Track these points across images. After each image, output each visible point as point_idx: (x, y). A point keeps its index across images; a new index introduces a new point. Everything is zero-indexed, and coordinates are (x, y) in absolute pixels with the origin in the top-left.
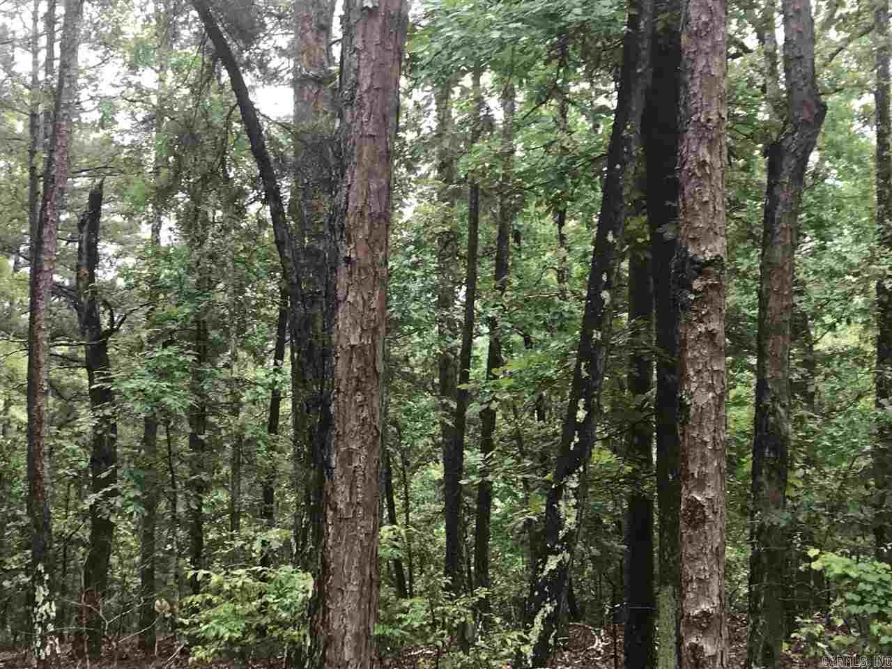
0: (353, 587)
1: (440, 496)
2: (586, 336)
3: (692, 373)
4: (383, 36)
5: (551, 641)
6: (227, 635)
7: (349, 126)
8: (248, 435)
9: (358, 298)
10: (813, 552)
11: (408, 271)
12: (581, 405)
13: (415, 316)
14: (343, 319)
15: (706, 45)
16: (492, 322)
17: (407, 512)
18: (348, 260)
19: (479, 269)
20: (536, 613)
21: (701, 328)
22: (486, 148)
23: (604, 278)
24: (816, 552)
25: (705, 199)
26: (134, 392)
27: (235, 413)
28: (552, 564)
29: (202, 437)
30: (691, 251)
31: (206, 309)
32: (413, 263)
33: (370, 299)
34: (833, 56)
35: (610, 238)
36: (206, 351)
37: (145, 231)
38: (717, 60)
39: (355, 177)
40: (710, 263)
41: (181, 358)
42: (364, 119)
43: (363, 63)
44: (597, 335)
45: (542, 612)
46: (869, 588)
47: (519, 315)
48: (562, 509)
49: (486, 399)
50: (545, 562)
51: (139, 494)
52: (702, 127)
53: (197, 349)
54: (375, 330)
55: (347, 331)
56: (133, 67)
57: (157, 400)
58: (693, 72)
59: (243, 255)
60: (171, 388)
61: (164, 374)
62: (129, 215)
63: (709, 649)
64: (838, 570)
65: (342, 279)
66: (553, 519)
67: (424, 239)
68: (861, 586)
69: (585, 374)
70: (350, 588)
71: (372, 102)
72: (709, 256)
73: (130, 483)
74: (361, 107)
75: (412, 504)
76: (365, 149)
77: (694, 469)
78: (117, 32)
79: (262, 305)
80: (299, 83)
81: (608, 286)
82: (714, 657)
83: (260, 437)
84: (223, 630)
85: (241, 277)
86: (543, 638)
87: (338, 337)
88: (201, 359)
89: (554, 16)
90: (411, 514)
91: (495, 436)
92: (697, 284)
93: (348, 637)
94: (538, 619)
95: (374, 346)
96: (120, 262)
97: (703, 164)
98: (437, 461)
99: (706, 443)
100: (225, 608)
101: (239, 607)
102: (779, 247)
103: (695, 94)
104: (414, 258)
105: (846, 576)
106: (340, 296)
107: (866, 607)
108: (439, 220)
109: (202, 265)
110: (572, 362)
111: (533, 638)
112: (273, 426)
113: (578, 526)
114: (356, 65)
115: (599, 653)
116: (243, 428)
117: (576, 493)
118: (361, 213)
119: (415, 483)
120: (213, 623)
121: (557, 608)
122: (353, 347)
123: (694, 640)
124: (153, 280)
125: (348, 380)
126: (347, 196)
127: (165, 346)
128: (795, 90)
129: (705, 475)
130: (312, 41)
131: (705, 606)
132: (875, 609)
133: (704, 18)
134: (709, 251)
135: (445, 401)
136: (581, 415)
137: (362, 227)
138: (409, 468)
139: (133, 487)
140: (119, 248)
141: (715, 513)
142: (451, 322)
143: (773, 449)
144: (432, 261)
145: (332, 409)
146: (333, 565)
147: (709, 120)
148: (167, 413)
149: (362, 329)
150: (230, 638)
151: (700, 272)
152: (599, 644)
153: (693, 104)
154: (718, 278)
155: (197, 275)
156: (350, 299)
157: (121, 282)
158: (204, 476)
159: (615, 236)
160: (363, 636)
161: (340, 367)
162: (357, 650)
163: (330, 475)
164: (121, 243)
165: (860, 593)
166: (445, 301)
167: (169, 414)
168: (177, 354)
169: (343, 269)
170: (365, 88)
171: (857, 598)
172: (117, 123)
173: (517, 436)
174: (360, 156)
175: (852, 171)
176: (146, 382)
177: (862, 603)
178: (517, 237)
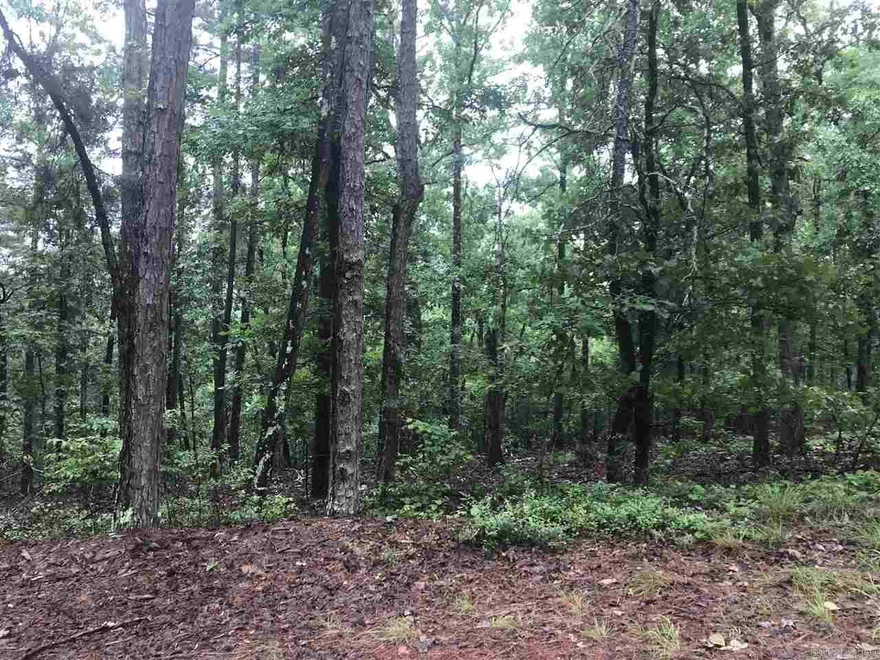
0: (147, 444)
1: (213, 401)
2: (293, 306)
3: (345, 323)
4: (169, 125)
5: (268, 474)
6: (71, 476)
7: (148, 176)
8: (91, 364)
9: (152, 276)
10: (409, 420)
11: (193, 269)
12: (289, 344)
13: (198, 296)
14: (142, 289)
15: (354, 145)
16: (243, 300)
17: (193, 410)
18: (146, 254)
19: (236, 270)
20: (260, 459)
21: (350, 299)
22: (240, 200)
23: (304, 273)
24: (411, 420)
25: (353, 229)
26: (17, 337)
27: (84, 350)
28: (270, 432)
29: (62, 365)
30: (345, 256)
31: (66, 289)
32: (197, 265)
33: (159, 277)
34: (434, 165)
35: (307, 252)
36: (66, 313)
37: (28, 241)
38: (360, 153)
39: (151, 206)
40: (354, 264)
41: (49, 317)
42: (157, 172)
43: (157, 140)
44: (299, 305)
45: (263, 458)
46: (437, 438)
47: (259, 296)
48: (277, 401)
49: (236, 341)
50: (266, 431)
51: (19, 398)
52: (352, 190)
53: (61, 312)
54: (162, 295)
55: (144, 295)
56: (19, 141)
57: (33, 342)
58: (346, 159)
59: (90, 257)
60: (42, 335)
61: (39, 327)
62: (17, 231)
63: (350, 471)
64: (421, 429)
65: (142, 265)
66: (271, 408)
67: (203, 251)
68: (433, 437)
69: (292, 326)
70: (145, 444)
71: (162, 163)
72: (354, 259)
73: (14, 392)
74: (155, 165)
75: (196, 406)
76: (158, 190)
77: (345, 375)
78: (9, 118)
79: (101, 287)
80: (126, 155)
81: (305, 279)
82: (352, 475)
83: (101, 365)
84: (69, 473)
85: (89, 270)
86: (264, 472)
87: (139, 299)
88: (63, 317)
89: (277, 126)
90: (195, 412)
91: (245, 366)
92: (348, 275)
93: (144, 472)
94: (261, 462)
95: (161, 305)
96: (11, 259)
97: (352, 210)
98: (211, 381)
99: (351, 360)
100: (71, 461)
101: (80, 460)
102: (398, 261)
103: (348, 172)
104: (197, 262)
105: (426, 432)
106: (140, 275)
107: (434, 448)
108: (213, 240)
109: (63, 262)
110: (284, 321)
111: (258, 473)
112: (108, 359)
113: (286, 411)
114: (152, 141)
115: (300, 483)
116: (88, 359)
117: (286, 392)
118: (155, 227)
119: (199, 394)
120: (63, 469)
121: (272, 456)
122: (148, 305)
123: (342, 466)
124: (33, 272)
125: (145, 324)
126: (146, 216)
127: (38, 310)
128: (407, 177)
129: (350, 377)
130: (134, 130)
131: (348, 448)
132: (440, 448)
133: (353, 130)
134: (355, 257)
135: (215, 346)
136: (289, 349)
137: (155, 235)
138: (194, 385)
139: (16, 394)
140: (11, 251)
141: (355, 397)
142: (220, 300)
143: (393, 368)
144: (208, 264)
145: (135, 341)
146: (135, 431)
147: (355, 186)
148: (39, 350)
149: (154, 295)
150: (74, 477)
151: (350, 268)
152: (300, 478)
153: (348, 176)
154: (359, 272)
155: (60, 268)
156: (147, 277)
157: (12, 272)
158: (63, 388)
159: (309, 250)
160: (153, 471)
161: (140, 318)
162: (149, 479)
163: (134, 380)
164: (11, 248)
165: (432, 441)
166: (217, 289)
167: (41, 350)
168: (47, 315)
169: (143, 259)
170: (158, 154)
171: (430, 443)
172: (7, 173)
173: (258, 366)
174: (154, 194)
175: (443, 227)
176: (25, 331)
177: (433, 445)
178: (261, 253)
